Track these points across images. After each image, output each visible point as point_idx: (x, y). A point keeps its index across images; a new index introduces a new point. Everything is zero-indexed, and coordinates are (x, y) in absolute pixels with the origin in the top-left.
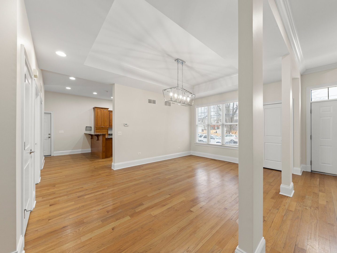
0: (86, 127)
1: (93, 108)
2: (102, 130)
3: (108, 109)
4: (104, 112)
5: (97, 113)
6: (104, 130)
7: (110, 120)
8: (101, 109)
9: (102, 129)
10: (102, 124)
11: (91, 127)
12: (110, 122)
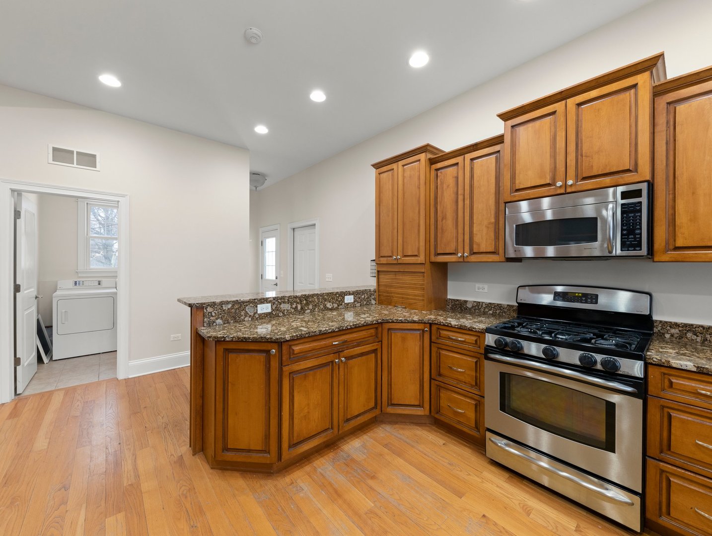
8: (395, 166)
10: (395, 244)
12: (442, 229)
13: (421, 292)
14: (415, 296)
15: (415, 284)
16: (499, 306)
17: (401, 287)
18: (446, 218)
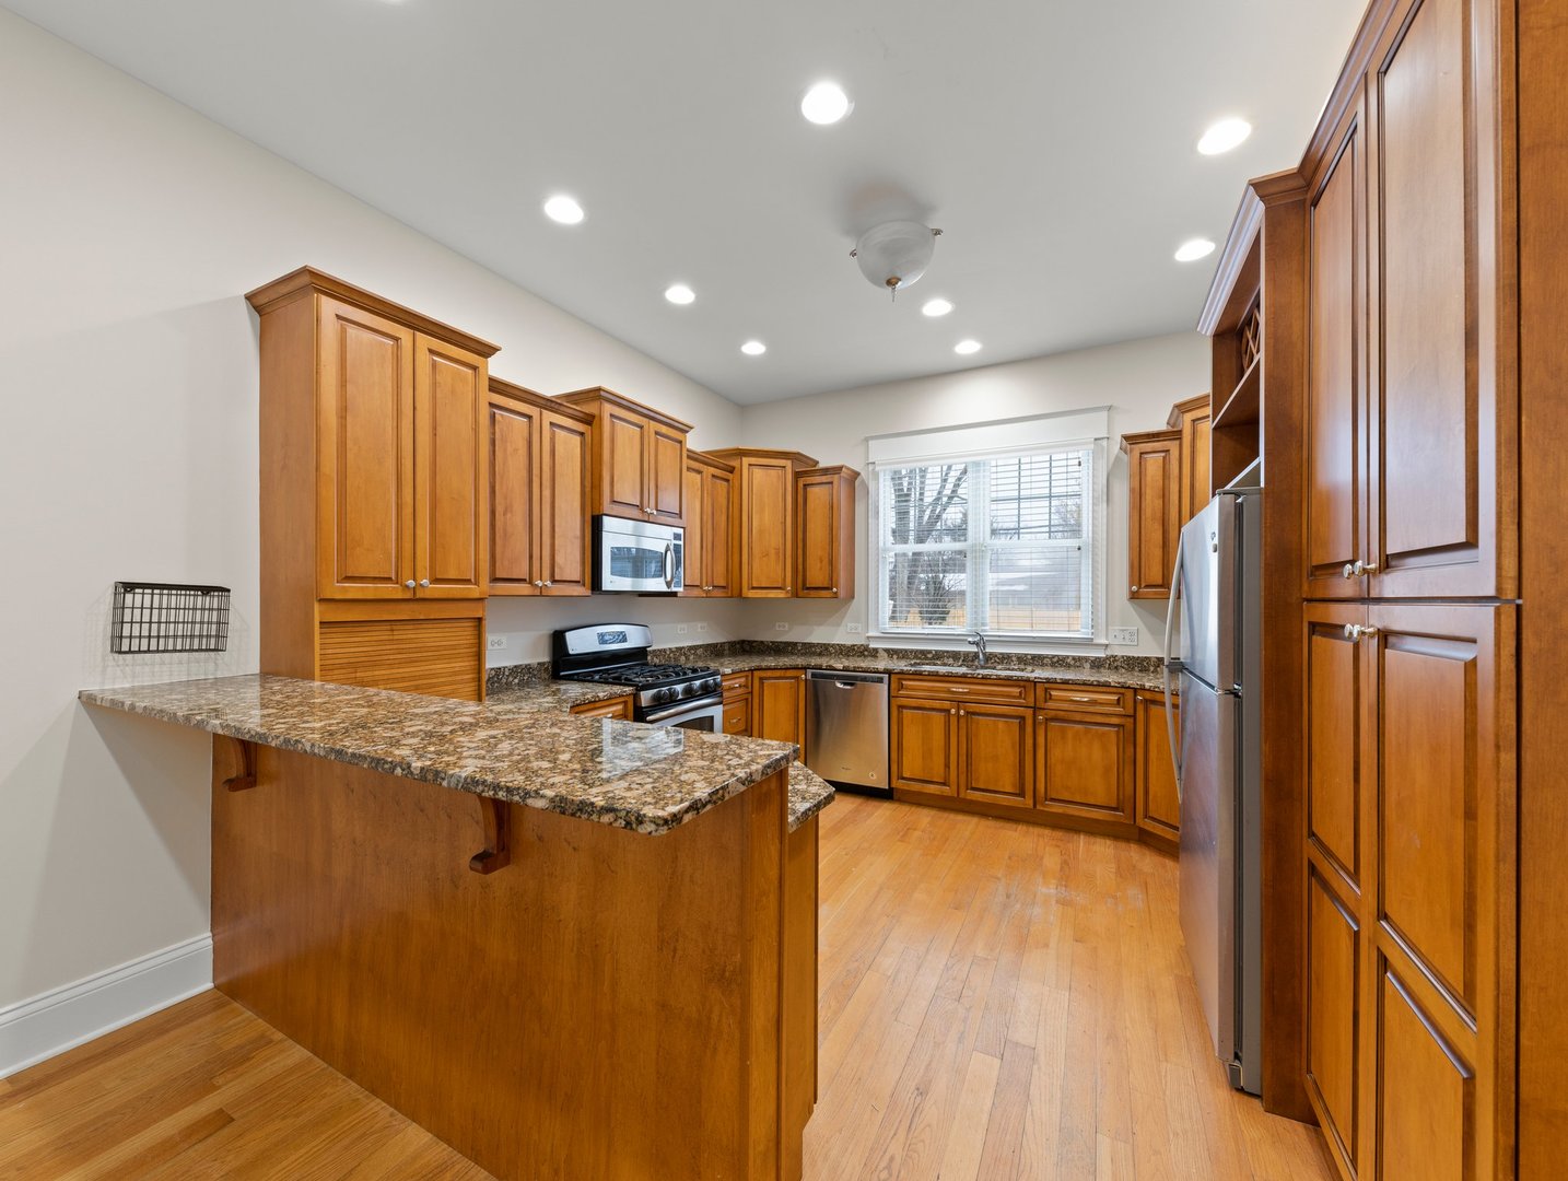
0: (130, 587)
1: (249, 298)
2: (409, 633)
3: (487, 350)
4: (434, 384)
5: (343, 383)
6: (431, 636)
7: (499, 509)
8: (404, 334)
9: (404, 612)
10: (408, 546)
11: (206, 590)
12: (505, 531)
13: (467, 664)
14: (455, 673)
15: (453, 647)
16: (528, 668)
17: (412, 661)
18: (511, 512)
